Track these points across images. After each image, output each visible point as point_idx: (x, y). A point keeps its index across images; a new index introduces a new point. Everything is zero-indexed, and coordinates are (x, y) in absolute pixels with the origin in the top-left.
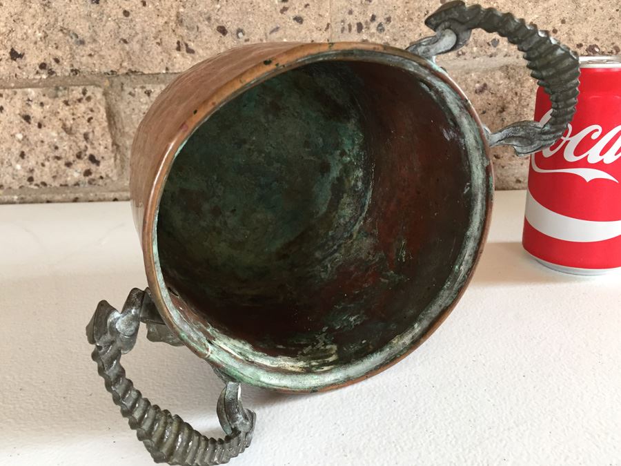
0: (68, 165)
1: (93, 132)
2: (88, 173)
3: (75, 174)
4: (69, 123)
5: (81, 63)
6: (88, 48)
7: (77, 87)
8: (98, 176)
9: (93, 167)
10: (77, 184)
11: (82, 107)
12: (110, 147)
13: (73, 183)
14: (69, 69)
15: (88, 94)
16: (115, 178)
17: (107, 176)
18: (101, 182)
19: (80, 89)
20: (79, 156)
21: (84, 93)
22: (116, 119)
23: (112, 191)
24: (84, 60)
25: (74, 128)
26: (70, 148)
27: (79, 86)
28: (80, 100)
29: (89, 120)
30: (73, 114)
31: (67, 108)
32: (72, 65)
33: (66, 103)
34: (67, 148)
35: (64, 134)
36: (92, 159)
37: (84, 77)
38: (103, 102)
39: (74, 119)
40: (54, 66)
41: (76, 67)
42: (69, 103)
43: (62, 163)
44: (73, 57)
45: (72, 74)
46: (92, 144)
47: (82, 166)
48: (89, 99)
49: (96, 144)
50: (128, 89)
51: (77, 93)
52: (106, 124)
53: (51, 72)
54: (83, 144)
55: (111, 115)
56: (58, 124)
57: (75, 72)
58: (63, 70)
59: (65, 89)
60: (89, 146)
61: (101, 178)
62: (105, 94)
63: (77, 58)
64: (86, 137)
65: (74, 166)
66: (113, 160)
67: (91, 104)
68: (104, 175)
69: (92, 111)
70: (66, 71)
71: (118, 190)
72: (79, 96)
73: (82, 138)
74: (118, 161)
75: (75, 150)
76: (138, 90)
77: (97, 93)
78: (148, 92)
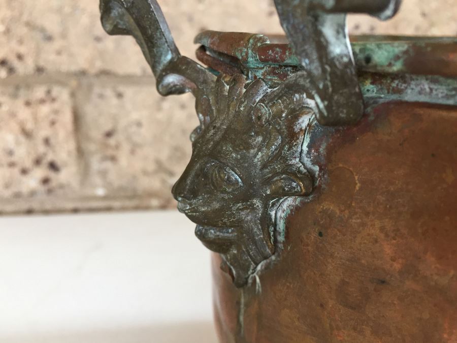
0: (24, 172)
1: (56, 136)
2: (46, 181)
3: (32, 182)
4: (29, 126)
5: (47, 61)
6: (57, 44)
7: (40, 87)
8: (58, 185)
9: (52, 174)
10: (33, 194)
11: (45, 109)
12: (74, 153)
13: (28, 192)
14: (33, 67)
15: (53, 95)
16: (76, 187)
17: (69, 184)
18: (60, 192)
19: (44, 89)
20: (38, 162)
21: (49, 93)
23: (72, 200)
26: (28, 154)
27: (43, 85)
28: (42, 101)
29: (52, 124)
31: (28, 109)
33: (28, 104)
34: (23, 154)
35: (22, 139)
36: (53, 166)
38: (70, 104)
40: (16, 63)
41: (42, 63)
42: (31, 103)
43: (16, 171)
44: (39, 55)
45: (36, 73)
46: (54, 150)
47: (40, 173)
48: (54, 100)
50: (97, 90)
51: (39, 92)
52: (71, 127)
53: (11, 70)
54: (42, 149)
55: (77, 119)
56: (14, 126)
57: (39, 70)
58: (24, 68)
60: (50, 151)
61: (61, 187)
62: (73, 95)
63: (44, 55)
64: (47, 141)
65: (31, 174)
66: (75, 168)
67: (56, 106)
68: (64, 183)
72: (42, 96)
73: (41, 142)
75: (33, 156)
76: (109, 92)
77: (63, 95)
78: (120, 95)
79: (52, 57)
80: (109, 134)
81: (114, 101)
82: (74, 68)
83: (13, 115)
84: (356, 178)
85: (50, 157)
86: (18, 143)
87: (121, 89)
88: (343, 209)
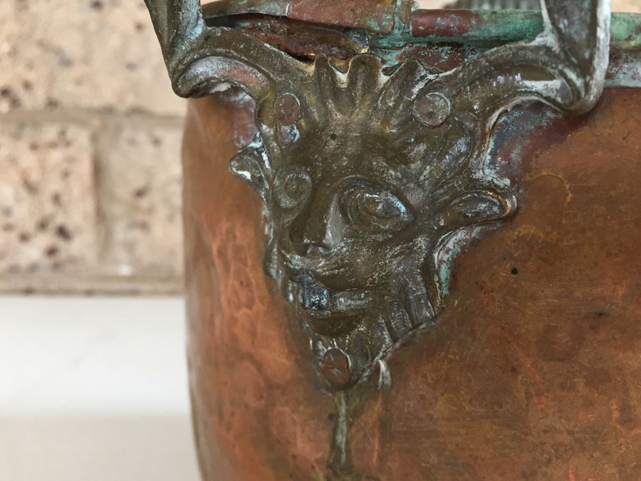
0: (24, 238)
2: (52, 252)
3: (33, 252)
4: (34, 177)
6: (77, 71)
8: (68, 257)
9: (61, 243)
10: (33, 268)
11: (56, 156)
13: (28, 265)
15: (69, 136)
17: (83, 258)
18: (71, 267)
19: (56, 130)
20: (43, 226)
21: (62, 134)
25: (41, 185)
27: (55, 123)
28: (53, 145)
29: (65, 175)
32: (49, 96)
33: (34, 147)
34: (24, 214)
35: (24, 194)
36: (63, 233)
38: (90, 151)
40: (22, 94)
41: (56, 95)
42: (39, 147)
43: (13, 236)
45: (48, 108)
46: (65, 210)
47: (44, 240)
48: (68, 144)
50: (127, 133)
51: (50, 133)
53: (15, 103)
54: (49, 208)
55: (98, 170)
56: (14, 176)
57: (52, 104)
58: (33, 101)
62: (94, 138)
64: (56, 199)
65: (33, 241)
67: (71, 151)
69: (71, 161)
72: (53, 138)
73: (49, 200)
75: (38, 217)
76: (142, 137)
77: (81, 137)
78: (157, 142)
79: (70, 88)
80: (140, 193)
81: (149, 149)
82: (97, 102)
83: (13, 161)
85: (60, 220)
86: (18, 199)
87: (160, 133)
88: (548, 230)
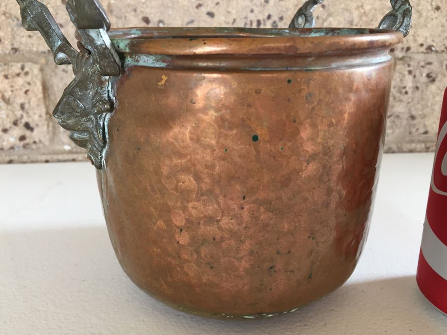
0: (5, 131)
1: (29, 102)
2: (22, 138)
3: (11, 139)
4: (8, 95)
5: (21, 43)
7: (16, 64)
8: (32, 141)
9: (27, 133)
10: (12, 148)
11: (20, 81)
12: (44, 116)
13: (9, 146)
14: (10, 47)
15: (26, 69)
16: (47, 143)
17: (40, 141)
18: (34, 146)
19: (19, 65)
20: (15, 123)
21: (23, 68)
22: (50, 92)
23: (44, 154)
24: (24, 40)
25: (12, 99)
26: (8, 116)
27: (18, 62)
28: (18, 75)
29: (26, 92)
30: (12, 86)
31: (7, 81)
32: (12, 45)
33: (6, 77)
36: (27, 126)
37: (23, 54)
38: (40, 77)
39: (12, 91)
41: (16, 46)
42: (9, 77)
44: (13, 37)
45: (12, 52)
46: (27, 113)
47: (18, 131)
48: (27, 74)
49: (31, 113)
50: (61, 67)
51: (16, 68)
52: (41, 96)
54: (19, 113)
57: (15, 50)
59: (5, 64)
60: (25, 115)
61: (35, 142)
62: (42, 70)
63: (18, 38)
64: (22, 107)
65: (10, 132)
66: (45, 128)
67: (29, 78)
68: (37, 140)
69: (29, 84)
70: (7, 49)
71: (49, 154)
72: (18, 71)
73: (18, 107)
74: (50, 129)
75: (13, 120)
77: (34, 69)
84: (126, 101)
85: (25, 120)
